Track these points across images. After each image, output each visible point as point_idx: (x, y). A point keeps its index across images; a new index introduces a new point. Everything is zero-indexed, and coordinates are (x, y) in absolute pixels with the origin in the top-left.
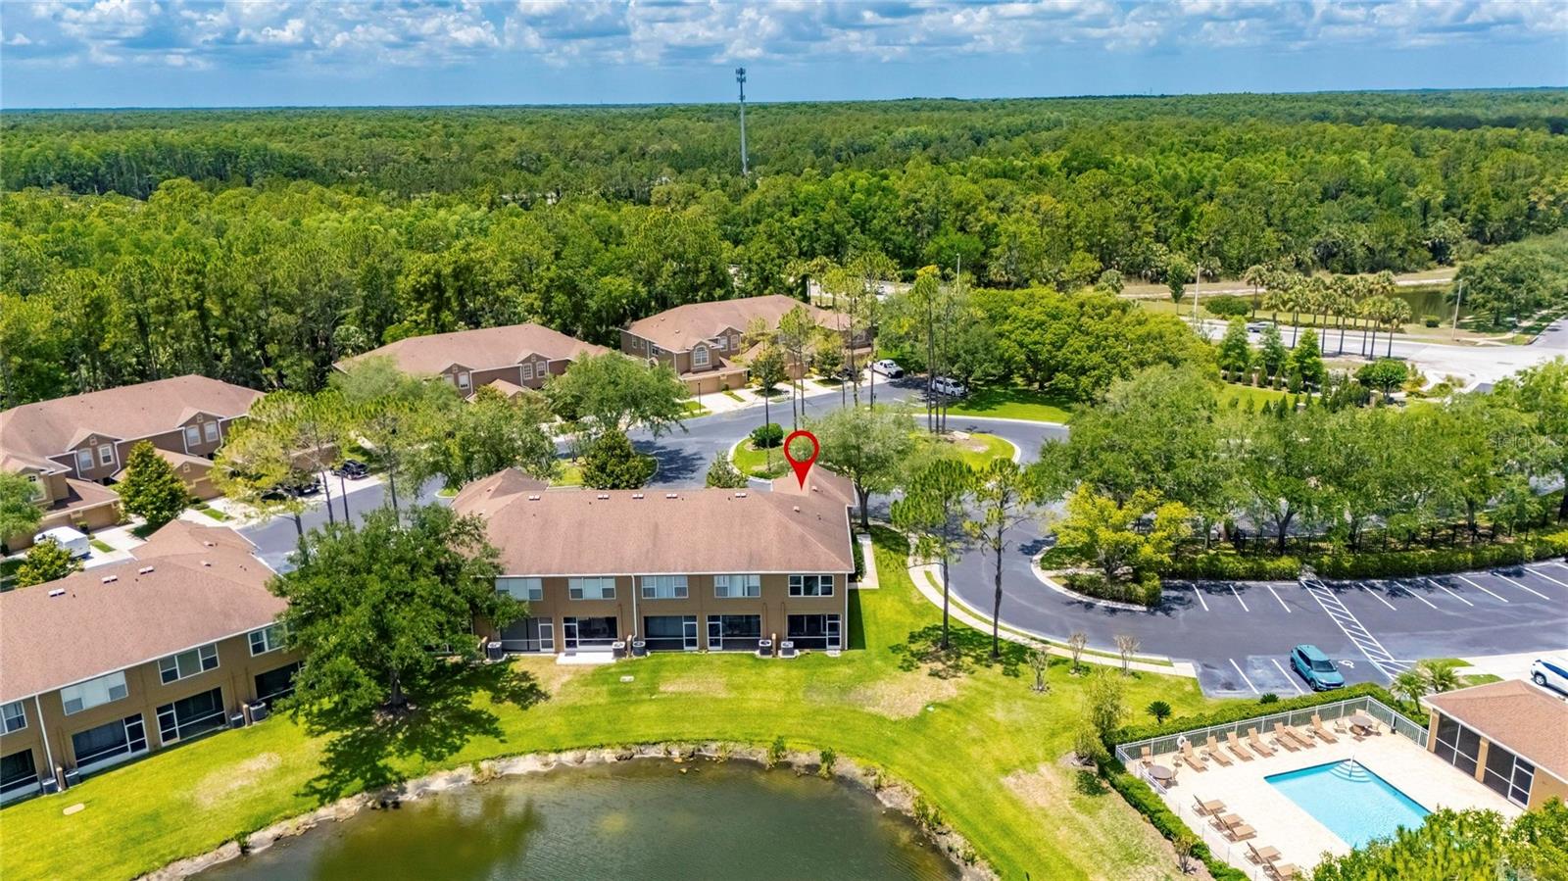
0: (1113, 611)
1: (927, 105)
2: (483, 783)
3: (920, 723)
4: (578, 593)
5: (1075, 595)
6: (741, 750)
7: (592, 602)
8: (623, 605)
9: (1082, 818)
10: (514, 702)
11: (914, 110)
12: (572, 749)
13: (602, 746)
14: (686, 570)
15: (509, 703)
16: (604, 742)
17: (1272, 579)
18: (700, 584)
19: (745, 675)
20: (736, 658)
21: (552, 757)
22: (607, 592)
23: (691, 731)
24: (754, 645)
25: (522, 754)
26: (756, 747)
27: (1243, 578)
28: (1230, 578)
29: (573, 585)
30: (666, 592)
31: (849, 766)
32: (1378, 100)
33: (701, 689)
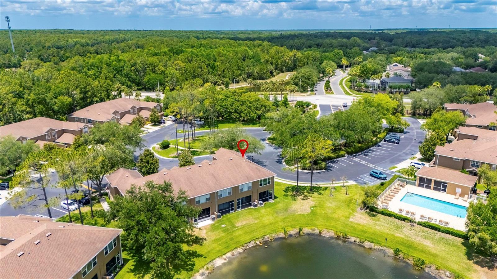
0: (319, 173)
1: (66, 31)
2: (212, 272)
3: (313, 213)
4: (199, 202)
5: (306, 171)
6: (275, 236)
7: (203, 204)
8: (212, 203)
9: (377, 222)
10: (196, 244)
11: (62, 33)
12: (228, 252)
13: (236, 248)
14: (231, 186)
15: (194, 245)
16: (236, 246)
17: (341, 157)
18: (236, 189)
19: (256, 214)
20: (248, 210)
21: (224, 257)
22: (208, 199)
23: (257, 234)
24: (251, 205)
25: (215, 259)
26: (278, 233)
27: (335, 158)
28: (333, 159)
29: (197, 200)
30: (225, 195)
31: (306, 230)
32: (207, 33)
33: (248, 222)
